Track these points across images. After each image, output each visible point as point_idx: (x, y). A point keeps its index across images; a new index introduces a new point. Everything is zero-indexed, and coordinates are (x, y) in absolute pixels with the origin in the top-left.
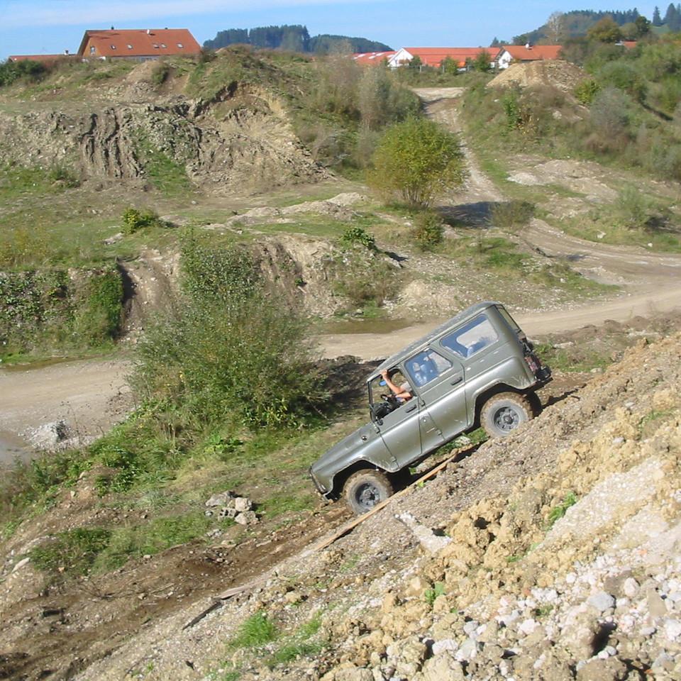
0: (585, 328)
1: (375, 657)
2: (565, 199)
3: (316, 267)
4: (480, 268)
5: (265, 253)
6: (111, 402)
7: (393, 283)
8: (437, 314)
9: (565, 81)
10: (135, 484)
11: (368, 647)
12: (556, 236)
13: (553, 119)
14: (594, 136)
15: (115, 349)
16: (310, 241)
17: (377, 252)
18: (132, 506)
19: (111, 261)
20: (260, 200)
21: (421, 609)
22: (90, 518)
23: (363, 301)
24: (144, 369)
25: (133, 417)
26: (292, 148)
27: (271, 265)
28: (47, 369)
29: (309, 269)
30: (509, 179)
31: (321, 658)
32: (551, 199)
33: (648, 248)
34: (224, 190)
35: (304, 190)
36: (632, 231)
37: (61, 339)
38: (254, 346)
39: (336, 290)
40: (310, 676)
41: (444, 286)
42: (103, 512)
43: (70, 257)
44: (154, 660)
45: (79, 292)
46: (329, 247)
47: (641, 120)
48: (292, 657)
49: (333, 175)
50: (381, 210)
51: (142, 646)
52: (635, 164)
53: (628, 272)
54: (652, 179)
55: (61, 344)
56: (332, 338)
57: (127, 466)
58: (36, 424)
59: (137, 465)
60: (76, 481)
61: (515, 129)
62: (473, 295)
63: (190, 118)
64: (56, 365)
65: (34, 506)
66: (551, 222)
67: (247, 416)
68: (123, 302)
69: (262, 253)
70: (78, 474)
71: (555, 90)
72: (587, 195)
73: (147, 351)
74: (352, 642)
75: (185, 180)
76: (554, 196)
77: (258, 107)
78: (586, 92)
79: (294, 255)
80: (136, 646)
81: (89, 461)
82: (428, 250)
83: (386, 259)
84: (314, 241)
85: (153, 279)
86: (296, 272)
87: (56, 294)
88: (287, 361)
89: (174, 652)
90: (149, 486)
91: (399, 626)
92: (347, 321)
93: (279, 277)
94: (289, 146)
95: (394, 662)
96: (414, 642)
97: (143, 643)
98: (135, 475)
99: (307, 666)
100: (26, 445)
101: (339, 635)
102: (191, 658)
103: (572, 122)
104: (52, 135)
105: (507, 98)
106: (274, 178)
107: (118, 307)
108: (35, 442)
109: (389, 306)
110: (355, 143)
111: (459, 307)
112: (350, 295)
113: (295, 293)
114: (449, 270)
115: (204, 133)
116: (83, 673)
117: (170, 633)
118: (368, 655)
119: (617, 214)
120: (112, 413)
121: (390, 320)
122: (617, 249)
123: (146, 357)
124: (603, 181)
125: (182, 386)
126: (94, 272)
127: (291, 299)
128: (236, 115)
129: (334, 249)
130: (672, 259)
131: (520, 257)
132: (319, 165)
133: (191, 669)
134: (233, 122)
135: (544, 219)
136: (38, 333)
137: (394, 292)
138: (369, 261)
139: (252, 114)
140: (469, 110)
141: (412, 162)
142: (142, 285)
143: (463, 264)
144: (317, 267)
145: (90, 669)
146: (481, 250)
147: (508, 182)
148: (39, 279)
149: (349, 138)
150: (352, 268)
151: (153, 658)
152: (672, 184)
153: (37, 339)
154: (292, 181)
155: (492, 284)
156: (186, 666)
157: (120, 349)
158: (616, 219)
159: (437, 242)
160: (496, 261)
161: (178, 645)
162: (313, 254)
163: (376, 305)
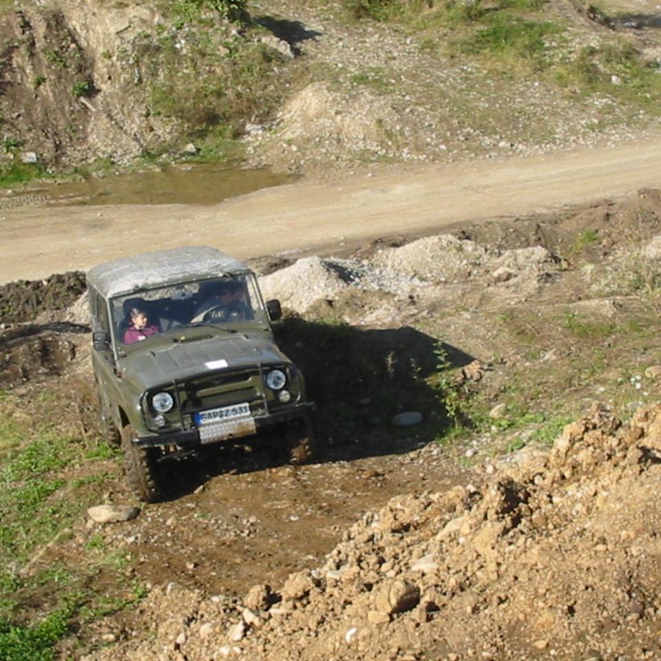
3: (120, 59)
4: (458, 54)
5: (24, 33)
7: (272, 87)
8: (333, 158)
27: (32, 55)
29: (108, 62)
39: (155, 103)
41: (366, 94)
46: (153, 17)
62: (419, 114)
69: (18, 32)
79: (83, 33)
83: (264, 40)
84: (127, 6)
86: (80, 69)
93: (44, 80)
109: (255, 136)
111: (382, 144)
112: (182, 114)
113: (73, 112)
114: (394, 58)
127: (62, 124)
131: (544, 29)
137: (271, 108)
138: (226, 46)
144: (122, 59)
146: (473, 14)
150: (192, 60)
155: (471, 88)
160: (496, 37)
162: (118, 33)
163: (228, 133)
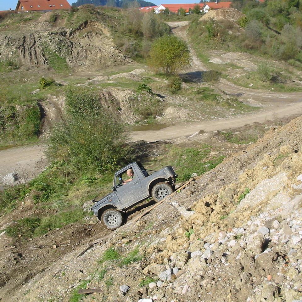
0: (245, 125)
1: (166, 260)
2: (235, 69)
4: (198, 101)
6: (37, 164)
7: (160, 108)
8: (180, 121)
9: (233, 17)
10: (51, 198)
11: (162, 257)
12: (231, 86)
13: (229, 34)
14: (247, 42)
15: (38, 140)
16: (123, 90)
17: (153, 94)
18: (50, 208)
19: (34, 101)
20: (100, 73)
21: (184, 240)
22: (31, 213)
23: (147, 116)
24: (52, 148)
25: (48, 169)
26: (114, 49)
27: (106, 101)
28: (8, 150)
29: (123, 103)
30: (210, 61)
31: (142, 262)
32: (229, 70)
33: (272, 90)
34: (84, 68)
35: (119, 68)
36: (264, 83)
37: (13, 137)
38: (101, 136)
39: (135, 112)
40: (138, 269)
41: (183, 109)
42: (37, 210)
43: (17, 100)
45: (21, 116)
46: (132, 93)
47: (267, 34)
48: (129, 262)
49: (132, 61)
50: (154, 76)
52: (265, 53)
53: (263, 101)
54: (273, 60)
55: (13, 139)
56: (134, 133)
57: (46, 191)
58: (4, 174)
59: (51, 190)
60: (24, 198)
61: (212, 39)
62: (196, 112)
63: (67, 37)
64: (12, 148)
65: (6, 209)
66: (229, 80)
67: (99, 167)
68: (41, 119)
69: (102, 96)
70: (25, 195)
71: (229, 21)
72: (245, 68)
73: (53, 140)
74: (155, 255)
75: (66, 65)
76: (230, 68)
77: (98, 32)
78: (243, 22)
79: (116, 97)
81: (30, 189)
82: (175, 93)
83: (157, 98)
84: (125, 90)
85: (54, 109)
86: (117, 104)
87: (11, 117)
88: (116, 142)
90: (56, 199)
91: (175, 248)
92: (140, 125)
94: (112, 49)
95: (174, 261)
96: (183, 253)
98: (50, 194)
99: (136, 266)
101: (148, 253)
102: (82, 269)
103: (237, 36)
104: (6, 46)
105: (208, 25)
106: (106, 63)
107: (39, 121)
108: (4, 182)
109: (159, 118)
110: (141, 47)
111: (189, 118)
112: (142, 114)
113: (117, 114)
114: (185, 102)
115: (74, 44)
116: (33, 279)
118: (162, 260)
119: (258, 76)
120: (38, 168)
121: (159, 125)
122: (258, 91)
123: (53, 142)
124: (251, 61)
125: (69, 155)
126: (27, 106)
127: (115, 116)
128: (88, 36)
129: (134, 94)
130: (283, 95)
131: (216, 95)
132: (125, 57)
133: (82, 273)
134: (86, 38)
135: (225, 79)
136: (3, 134)
137: (161, 112)
138: (149, 99)
139: (95, 35)
140: (192, 32)
141: (167, 55)
142: (49, 112)
143: (191, 99)
144: (126, 102)
146: (199, 93)
147: (210, 63)
148: (3, 110)
149: (139, 44)
150: (142, 102)
151: (65, 270)
152: (281, 62)
153: (3, 137)
154: (114, 64)
155: (204, 107)
156: (80, 272)
157: (40, 140)
158: (257, 78)
159: (179, 89)
160: (205, 97)
162: (124, 96)
163: (153, 118)
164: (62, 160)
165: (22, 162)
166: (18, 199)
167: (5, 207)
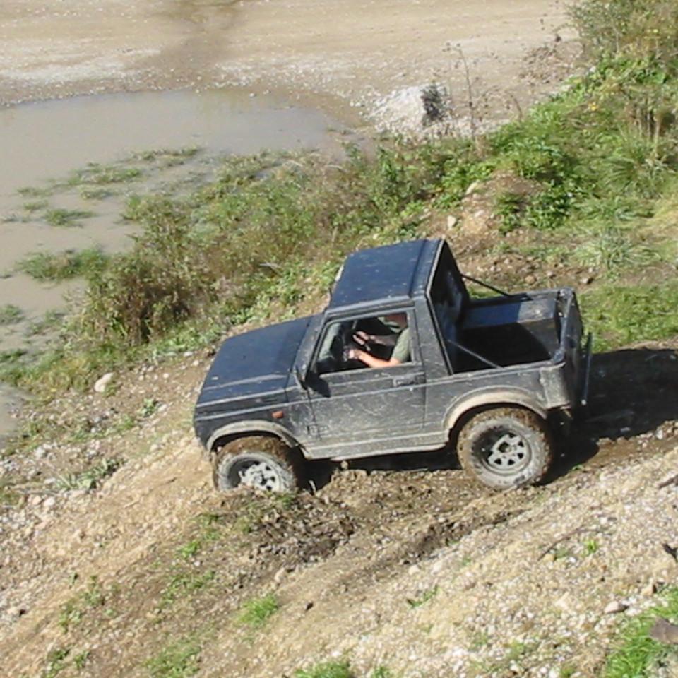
6: (532, 59)
10: (572, 217)
18: (564, 258)
22: (481, 270)
42: (507, 261)
44: (600, 535)
51: (571, 511)
57: (559, 182)
58: (385, 87)
59: (578, 181)
60: (460, 199)
65: (375, 236)
70: (464, 185)
80: (560, 510)
81: (488, 163)
89: (642, 525)
90: (598, 223)
97: (574, 507)
98: (573, 200)
100: (364, 124)
102: (673, 540)
108: (381, 121)
116: (454, 546)
117: (628, 494)
120: (533, 80)
133: (673, 560)
145: (468, 542)
151: (597, 532)
156: (664, 552)
161: (648, 514)
164: (646, 58)
165: (470, 45)
166: (433, 200)
167: (371, 227)
